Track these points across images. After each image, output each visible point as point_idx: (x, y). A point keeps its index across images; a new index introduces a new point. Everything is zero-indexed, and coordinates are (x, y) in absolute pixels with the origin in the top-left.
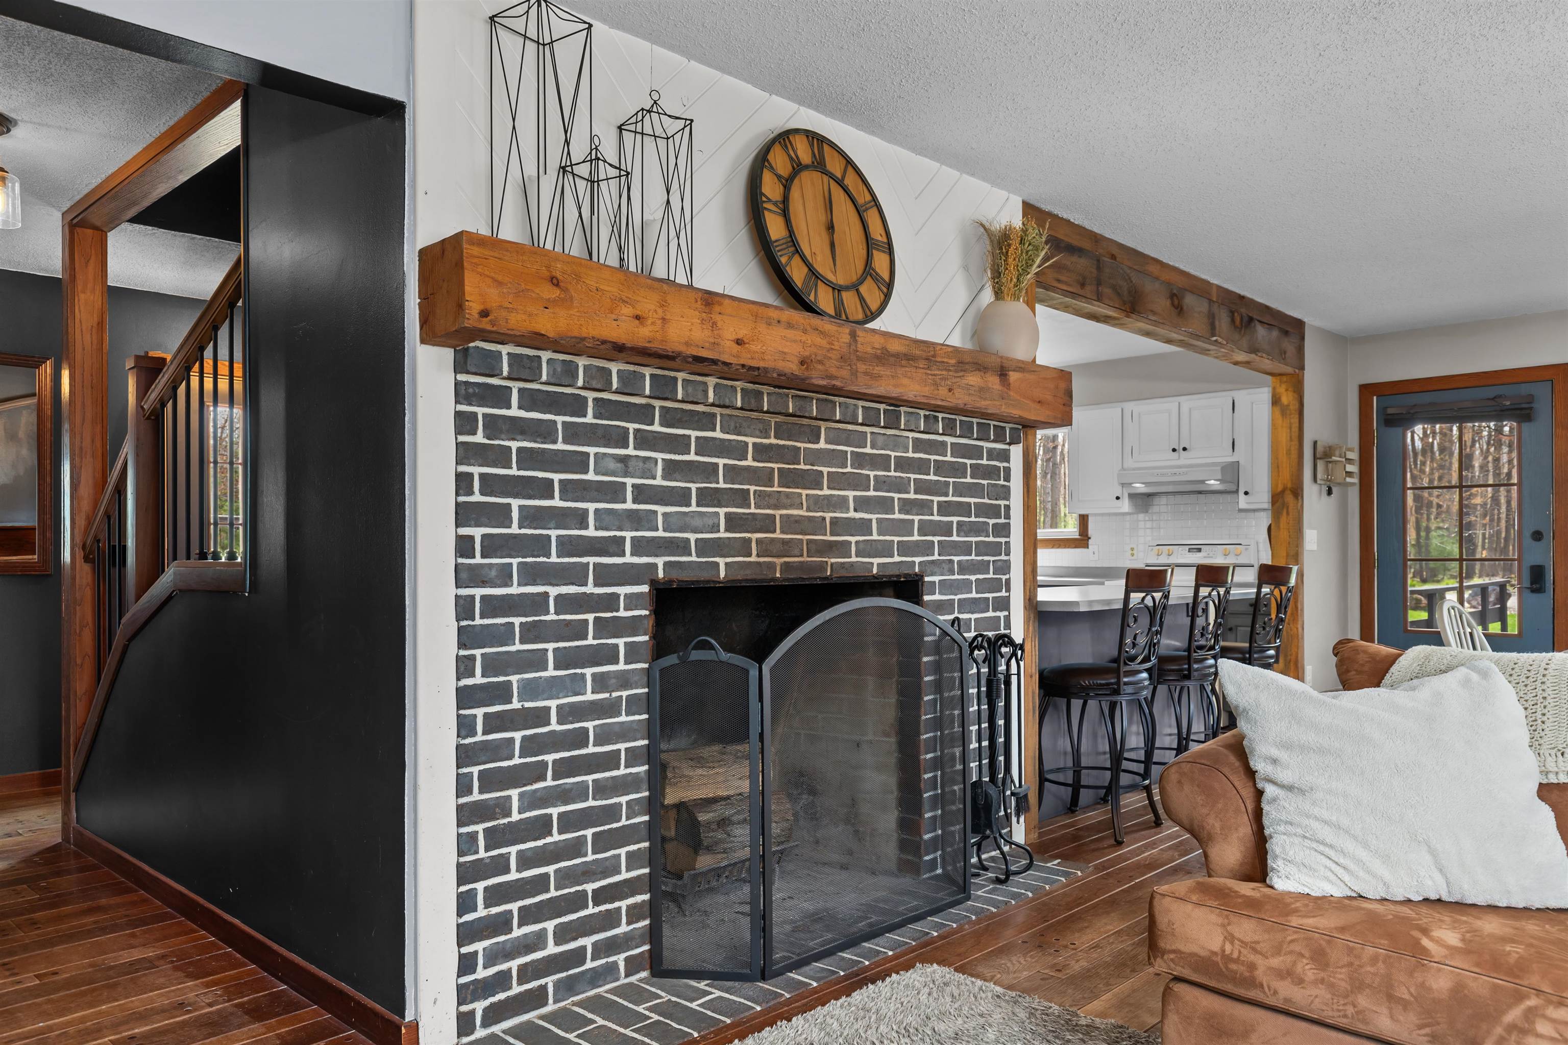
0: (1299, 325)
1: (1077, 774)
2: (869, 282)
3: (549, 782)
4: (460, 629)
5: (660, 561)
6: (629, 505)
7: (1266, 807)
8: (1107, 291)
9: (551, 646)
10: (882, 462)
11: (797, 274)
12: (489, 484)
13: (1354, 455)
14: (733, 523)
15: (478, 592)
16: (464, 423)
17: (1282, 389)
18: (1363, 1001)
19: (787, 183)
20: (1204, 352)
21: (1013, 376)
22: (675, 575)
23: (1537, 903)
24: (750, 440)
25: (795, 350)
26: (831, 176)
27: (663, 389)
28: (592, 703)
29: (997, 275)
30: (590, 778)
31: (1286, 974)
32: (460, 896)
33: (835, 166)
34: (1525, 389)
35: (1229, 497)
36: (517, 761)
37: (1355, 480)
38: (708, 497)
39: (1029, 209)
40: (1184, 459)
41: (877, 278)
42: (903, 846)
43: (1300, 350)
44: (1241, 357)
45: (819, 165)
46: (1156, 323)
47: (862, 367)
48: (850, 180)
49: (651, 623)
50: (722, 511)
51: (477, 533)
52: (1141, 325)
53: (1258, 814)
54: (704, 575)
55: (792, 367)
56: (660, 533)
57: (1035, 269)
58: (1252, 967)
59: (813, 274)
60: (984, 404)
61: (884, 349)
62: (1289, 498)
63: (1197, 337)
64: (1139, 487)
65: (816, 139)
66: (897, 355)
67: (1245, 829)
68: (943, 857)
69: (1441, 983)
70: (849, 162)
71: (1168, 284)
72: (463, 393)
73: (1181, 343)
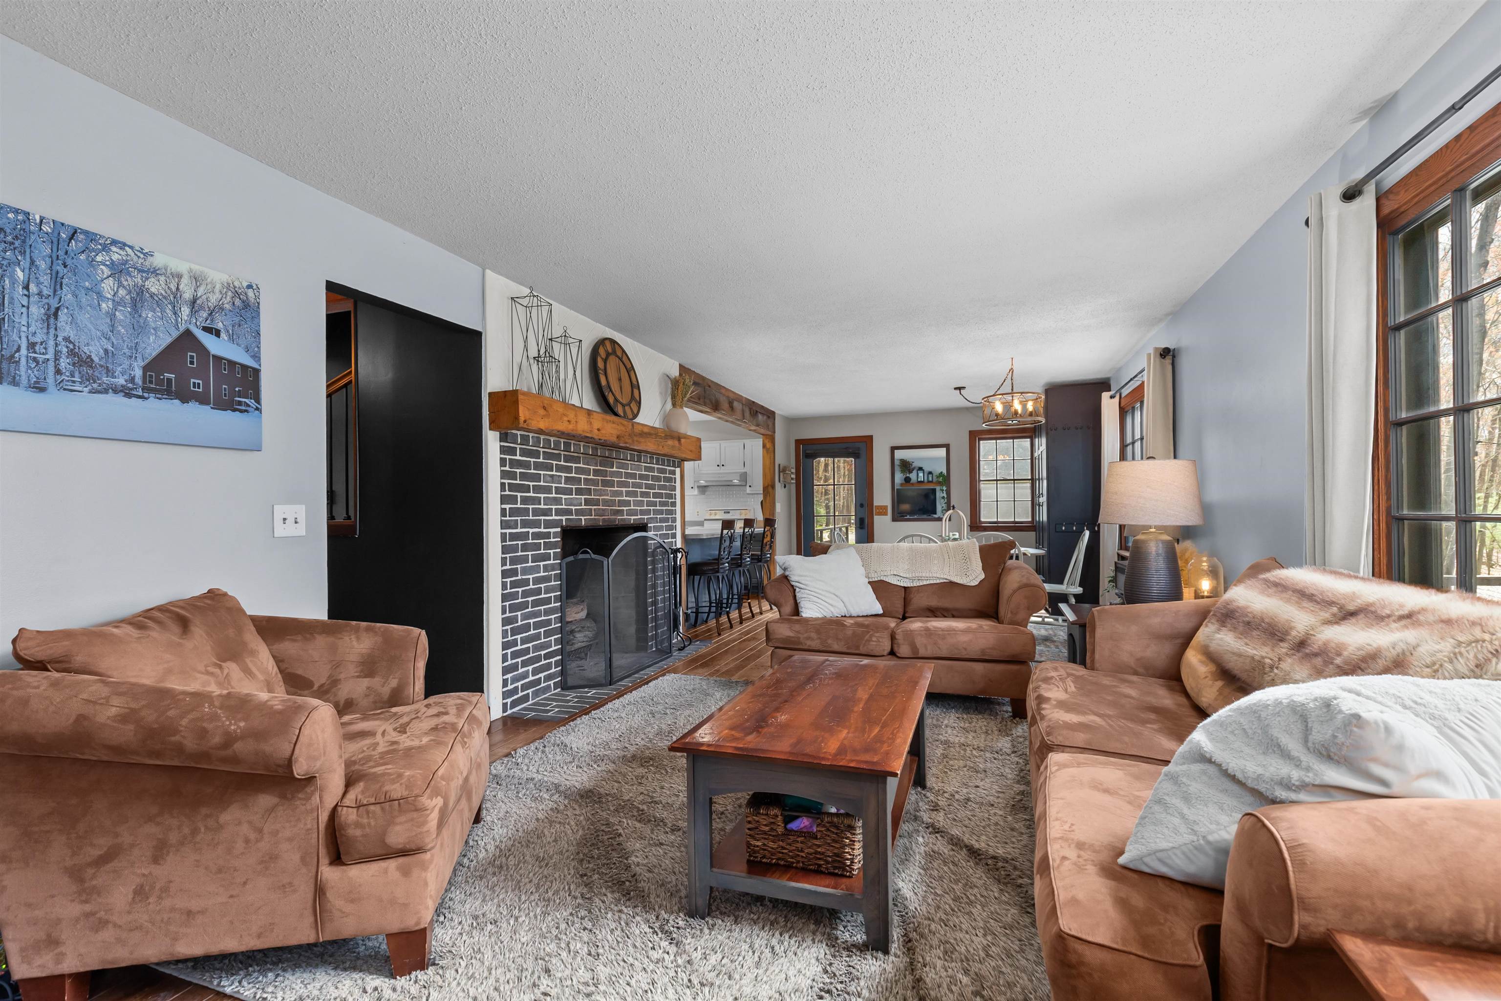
0: (773, 413)
1: (697, 609)
2: (633, 402)
3: (530, 609)
4: (502, 546)
5: (564, 518)
6: (554, 495)
7: (797, 595)
8: (708, 401)
9: (530, 553)
10: (633, 476)
11: (611, 400)
12: (512, 487)
13: (794, 471)
14: (587, 502)
15: (508, 531)
16: (503, 462)
17: (767, 441)
18: (830, 641)
19: (605, 361)
20: (739, 425)
21: (683, 440)
22: (569, 524)
23: (870, 614)
24: (592, 468)
25: (615, 432)
26: (618, 356)
27: (567, 446)
28: (543, 576)
29: (674, 397)
30: (542, 608)
31: (809, 638)
32: (503, 655)
33: (619, 353)
34: (857, 445)
35: (742, 488)
36: (520, 600)
37: (794, 481)
38: (579, 492)
39: (681, 367)
40: (722, 470)
41: (636, 401)
42: (638, 640)
43: (774, 424)
44: (753, 428)
45: (614, 352)
46: (724, 414)
47: (635, 438)
48: (624, 359)
49: (560, 544)
50: (583, 497)
51: (507, 507)
52: (719, 415)
53: (795, 596)
54: (577, 524)
55: (614, 439)
56: (564, 507)
57: (688, 396)
58: (799, 638)
59: (616, 400)
60: (673, 452)
61: (642, 431)
62: (770, 489)
63: (738, 420)
64: (703, 483)
65: (613, 342)
66: (646, 433)
67: (792, 601)
68: (656, 643)
69: (849, 632)
70: (624, 351)
71: (728, 397)
72: (503, 450)
73: (732, 422)
